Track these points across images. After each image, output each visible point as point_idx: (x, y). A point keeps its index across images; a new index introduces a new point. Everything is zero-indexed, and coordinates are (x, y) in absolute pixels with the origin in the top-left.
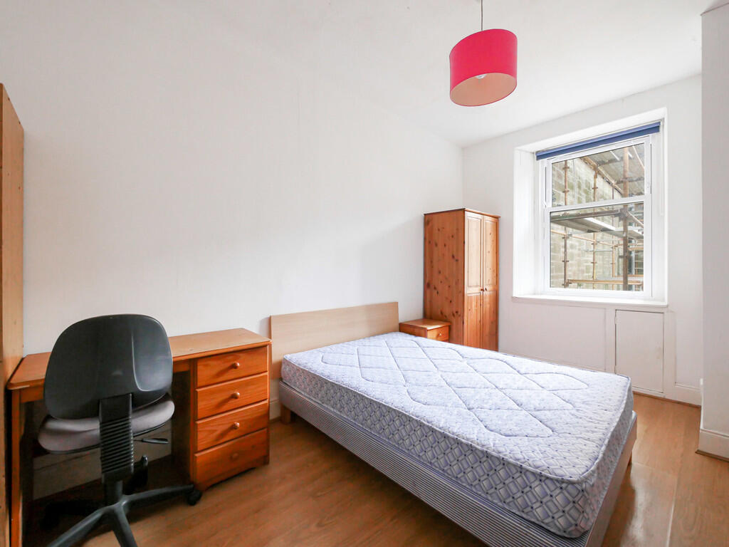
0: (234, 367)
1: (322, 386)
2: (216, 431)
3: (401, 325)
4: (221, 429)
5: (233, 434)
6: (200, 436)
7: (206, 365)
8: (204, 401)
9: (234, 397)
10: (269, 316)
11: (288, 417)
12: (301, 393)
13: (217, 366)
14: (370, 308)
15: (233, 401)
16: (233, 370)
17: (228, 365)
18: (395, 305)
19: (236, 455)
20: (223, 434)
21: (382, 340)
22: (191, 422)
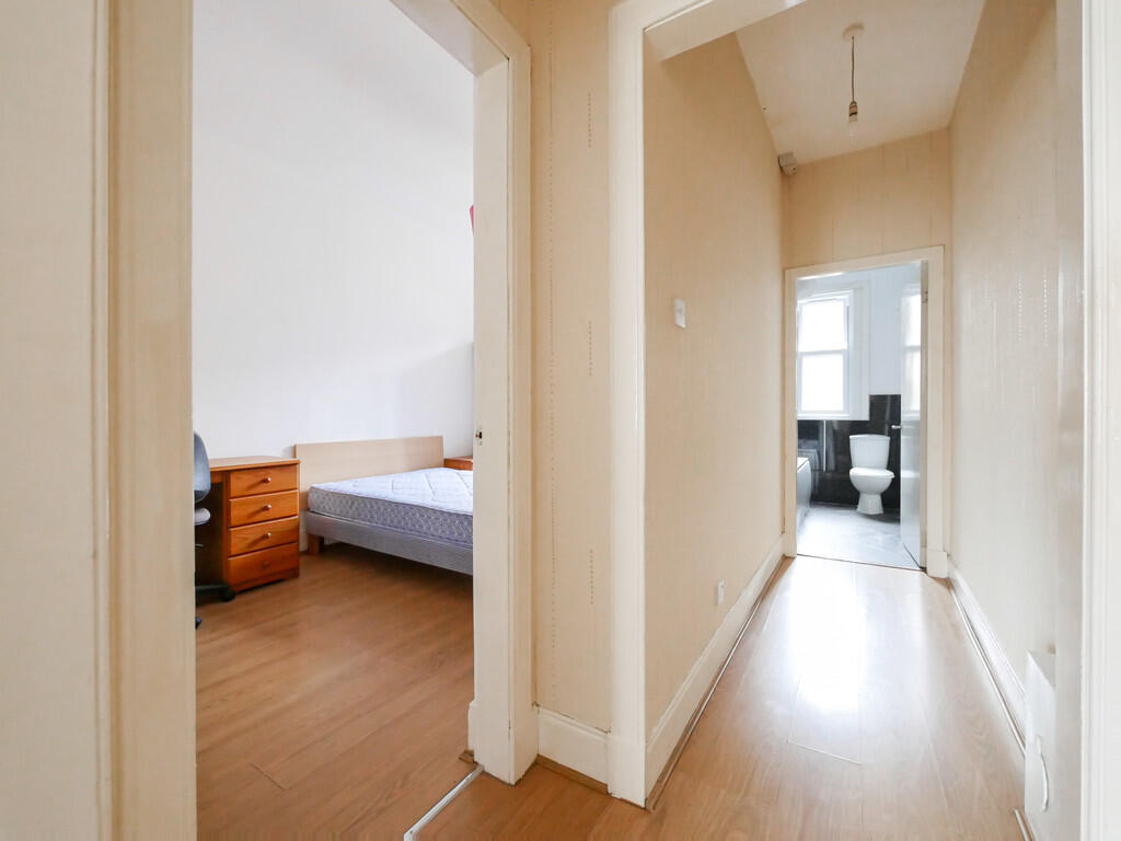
0: (266, 481)
1: (353, 503)
2: (246, 539)
3: (446, 460)
4: (252, 537)
5: (263, 544)
6: (233, 541)
7: (238, 478)
8: (238, 511)
9: (266, 509)
10: (293, 445)
11: (316, 547)
12: (332, 515)
13: (248, 479)
14: (408, 442)
15: (264, 513)
16: (265, 484)
17: (260, 479)
18: (439, 440)
19: (266, 563)
20: (255, 542)
21: (422, 474)
22: (224, 528)
